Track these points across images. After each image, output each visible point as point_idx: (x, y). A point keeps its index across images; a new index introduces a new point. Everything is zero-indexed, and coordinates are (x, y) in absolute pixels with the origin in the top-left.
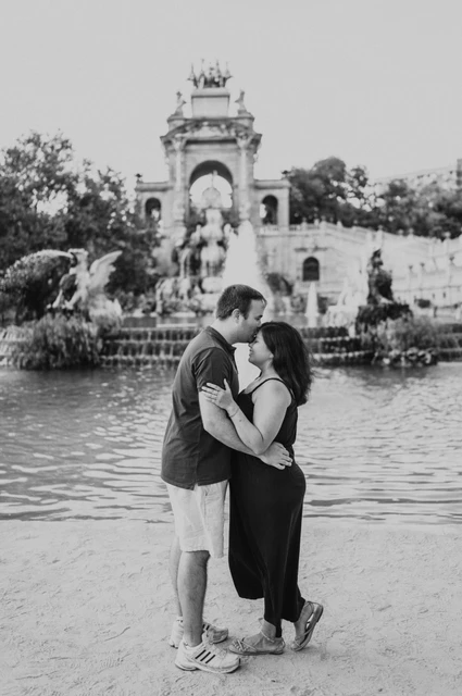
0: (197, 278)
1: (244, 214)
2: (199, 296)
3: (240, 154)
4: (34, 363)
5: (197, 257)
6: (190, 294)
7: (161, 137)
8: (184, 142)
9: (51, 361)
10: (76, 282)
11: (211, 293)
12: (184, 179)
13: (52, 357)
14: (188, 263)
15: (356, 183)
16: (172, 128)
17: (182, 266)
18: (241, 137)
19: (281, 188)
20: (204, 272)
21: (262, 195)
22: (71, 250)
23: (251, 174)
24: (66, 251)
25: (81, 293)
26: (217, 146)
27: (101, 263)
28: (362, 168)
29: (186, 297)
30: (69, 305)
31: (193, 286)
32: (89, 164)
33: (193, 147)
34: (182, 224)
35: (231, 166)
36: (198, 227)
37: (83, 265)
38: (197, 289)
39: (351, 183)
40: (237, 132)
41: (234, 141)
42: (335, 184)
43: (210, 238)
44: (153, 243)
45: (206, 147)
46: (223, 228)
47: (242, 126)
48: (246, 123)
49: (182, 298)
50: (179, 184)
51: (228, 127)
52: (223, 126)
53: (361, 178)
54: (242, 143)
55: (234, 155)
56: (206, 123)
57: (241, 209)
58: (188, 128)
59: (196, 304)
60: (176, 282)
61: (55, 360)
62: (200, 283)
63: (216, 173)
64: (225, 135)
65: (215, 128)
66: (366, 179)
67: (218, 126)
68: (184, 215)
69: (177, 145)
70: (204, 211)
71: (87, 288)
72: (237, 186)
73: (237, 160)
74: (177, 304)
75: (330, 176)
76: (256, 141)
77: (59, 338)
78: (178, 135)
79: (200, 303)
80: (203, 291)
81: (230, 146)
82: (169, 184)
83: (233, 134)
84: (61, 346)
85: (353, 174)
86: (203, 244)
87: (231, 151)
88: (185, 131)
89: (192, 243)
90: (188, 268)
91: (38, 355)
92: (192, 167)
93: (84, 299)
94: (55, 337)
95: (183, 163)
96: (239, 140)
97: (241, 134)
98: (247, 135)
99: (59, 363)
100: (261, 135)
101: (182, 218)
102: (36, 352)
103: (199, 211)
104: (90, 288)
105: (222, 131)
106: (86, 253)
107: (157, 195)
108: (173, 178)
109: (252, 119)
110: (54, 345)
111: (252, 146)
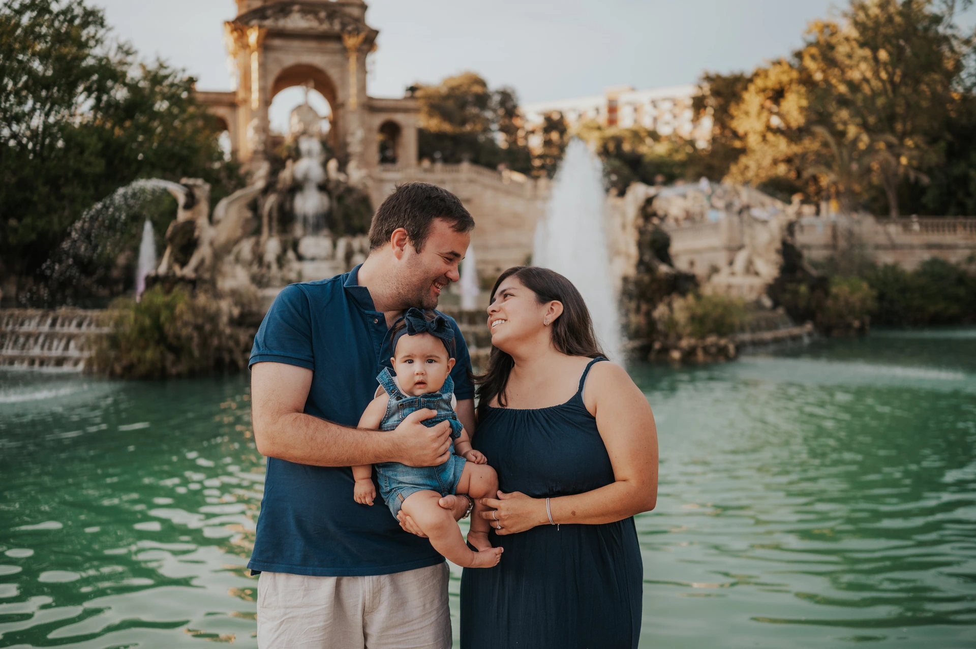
0: (290, 238)
1: (355, 147)
2: (296, 265)
3: (347, 59)
4: (142, 369)
5: (287, 206)
6: (281, 260)
7: (228, 23)
8: (264, 31)
9: (168, 364)
10: (196, 233)
11: (313, 259)
12: (262, 90)
13: (170, 357)
14: (275, 214)
15: (501, 112)
16: (244, 11)
17: (265, 220)
18: (350, 33)
19: (406, 110)
20: (298, 230)
21: (378, 120)
22: (184, 180)
23: (363, 87)
24: (177, 181)
25: (204, 252)
26: (312, 44)
27: (230, 203)
28: (509, 91)
29: (274, 267)
30: (188, 271)
31: (284, 251)
32: (128, 53)
33: (277, 42)
34: (260, 156)
35: (334, 73)
36: (289, 163)
37: (203, 207)
38: (291, 255)
39: (495, 111)
40: (344, 25)
41: (337, 38)
42: (474, 110)
43: (306, 179)
44: (233, 182)
45: (296, 44)
46: (324, 165)
47: (350, 16)
48: (355, 12)
49: (269, 267)
50: (255, 96)
51: (331, 16)
52: (323, 14)
53: (509, 105)
54: (351, 42)
55: (338, 58)
56: (296, 8)
57: (349, 139)
58: (269, 12)
59: (293, 276)
60: (257, 244)
61: (174, 363)
62: (295, 245)
63: (312, 84)
64: (325, 27)
65: (310, 17)
66: (515, 107)
67: (315, 14)
68: (265, 143)
69: (253, 36)
70: (296, 140)
71: (211, 243)
72: (343, 105)
73: (343, 67)
74: (263, 276)
75: (470, 99)
76: (370, 40)
77: (186, 324)
78: (254, 22)
79: (300, 275)
80: (300, 258)
81: (333, 46)
82: (241, 95)
83: (337, 27)
84: (190, 338)
85: (497, 98)
86: (296, 187)
87: (334, 52)
88: (264, 17)
89: (280, 186)
90: (275, 224)
91: (150, 354)
92: (275, 71)
93: (208, 262)
94: (179, 324)
95: (263, 66)
96: (346, 37)
97: (350, 28)
98: (357, 31)
99: (183, 367)
100: (376, 32)
101: (261, 148)
102: (145, 348)
103: (288, 140)
104: (217, 244)
105: (321, 21)
106: (207, 187)
107: (221, 111)
108: (248, 89)
109: (364, 7)
110: (178, 337)
111: (365, 47)
